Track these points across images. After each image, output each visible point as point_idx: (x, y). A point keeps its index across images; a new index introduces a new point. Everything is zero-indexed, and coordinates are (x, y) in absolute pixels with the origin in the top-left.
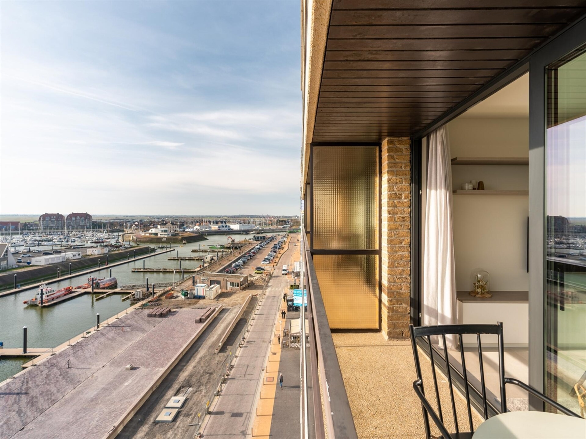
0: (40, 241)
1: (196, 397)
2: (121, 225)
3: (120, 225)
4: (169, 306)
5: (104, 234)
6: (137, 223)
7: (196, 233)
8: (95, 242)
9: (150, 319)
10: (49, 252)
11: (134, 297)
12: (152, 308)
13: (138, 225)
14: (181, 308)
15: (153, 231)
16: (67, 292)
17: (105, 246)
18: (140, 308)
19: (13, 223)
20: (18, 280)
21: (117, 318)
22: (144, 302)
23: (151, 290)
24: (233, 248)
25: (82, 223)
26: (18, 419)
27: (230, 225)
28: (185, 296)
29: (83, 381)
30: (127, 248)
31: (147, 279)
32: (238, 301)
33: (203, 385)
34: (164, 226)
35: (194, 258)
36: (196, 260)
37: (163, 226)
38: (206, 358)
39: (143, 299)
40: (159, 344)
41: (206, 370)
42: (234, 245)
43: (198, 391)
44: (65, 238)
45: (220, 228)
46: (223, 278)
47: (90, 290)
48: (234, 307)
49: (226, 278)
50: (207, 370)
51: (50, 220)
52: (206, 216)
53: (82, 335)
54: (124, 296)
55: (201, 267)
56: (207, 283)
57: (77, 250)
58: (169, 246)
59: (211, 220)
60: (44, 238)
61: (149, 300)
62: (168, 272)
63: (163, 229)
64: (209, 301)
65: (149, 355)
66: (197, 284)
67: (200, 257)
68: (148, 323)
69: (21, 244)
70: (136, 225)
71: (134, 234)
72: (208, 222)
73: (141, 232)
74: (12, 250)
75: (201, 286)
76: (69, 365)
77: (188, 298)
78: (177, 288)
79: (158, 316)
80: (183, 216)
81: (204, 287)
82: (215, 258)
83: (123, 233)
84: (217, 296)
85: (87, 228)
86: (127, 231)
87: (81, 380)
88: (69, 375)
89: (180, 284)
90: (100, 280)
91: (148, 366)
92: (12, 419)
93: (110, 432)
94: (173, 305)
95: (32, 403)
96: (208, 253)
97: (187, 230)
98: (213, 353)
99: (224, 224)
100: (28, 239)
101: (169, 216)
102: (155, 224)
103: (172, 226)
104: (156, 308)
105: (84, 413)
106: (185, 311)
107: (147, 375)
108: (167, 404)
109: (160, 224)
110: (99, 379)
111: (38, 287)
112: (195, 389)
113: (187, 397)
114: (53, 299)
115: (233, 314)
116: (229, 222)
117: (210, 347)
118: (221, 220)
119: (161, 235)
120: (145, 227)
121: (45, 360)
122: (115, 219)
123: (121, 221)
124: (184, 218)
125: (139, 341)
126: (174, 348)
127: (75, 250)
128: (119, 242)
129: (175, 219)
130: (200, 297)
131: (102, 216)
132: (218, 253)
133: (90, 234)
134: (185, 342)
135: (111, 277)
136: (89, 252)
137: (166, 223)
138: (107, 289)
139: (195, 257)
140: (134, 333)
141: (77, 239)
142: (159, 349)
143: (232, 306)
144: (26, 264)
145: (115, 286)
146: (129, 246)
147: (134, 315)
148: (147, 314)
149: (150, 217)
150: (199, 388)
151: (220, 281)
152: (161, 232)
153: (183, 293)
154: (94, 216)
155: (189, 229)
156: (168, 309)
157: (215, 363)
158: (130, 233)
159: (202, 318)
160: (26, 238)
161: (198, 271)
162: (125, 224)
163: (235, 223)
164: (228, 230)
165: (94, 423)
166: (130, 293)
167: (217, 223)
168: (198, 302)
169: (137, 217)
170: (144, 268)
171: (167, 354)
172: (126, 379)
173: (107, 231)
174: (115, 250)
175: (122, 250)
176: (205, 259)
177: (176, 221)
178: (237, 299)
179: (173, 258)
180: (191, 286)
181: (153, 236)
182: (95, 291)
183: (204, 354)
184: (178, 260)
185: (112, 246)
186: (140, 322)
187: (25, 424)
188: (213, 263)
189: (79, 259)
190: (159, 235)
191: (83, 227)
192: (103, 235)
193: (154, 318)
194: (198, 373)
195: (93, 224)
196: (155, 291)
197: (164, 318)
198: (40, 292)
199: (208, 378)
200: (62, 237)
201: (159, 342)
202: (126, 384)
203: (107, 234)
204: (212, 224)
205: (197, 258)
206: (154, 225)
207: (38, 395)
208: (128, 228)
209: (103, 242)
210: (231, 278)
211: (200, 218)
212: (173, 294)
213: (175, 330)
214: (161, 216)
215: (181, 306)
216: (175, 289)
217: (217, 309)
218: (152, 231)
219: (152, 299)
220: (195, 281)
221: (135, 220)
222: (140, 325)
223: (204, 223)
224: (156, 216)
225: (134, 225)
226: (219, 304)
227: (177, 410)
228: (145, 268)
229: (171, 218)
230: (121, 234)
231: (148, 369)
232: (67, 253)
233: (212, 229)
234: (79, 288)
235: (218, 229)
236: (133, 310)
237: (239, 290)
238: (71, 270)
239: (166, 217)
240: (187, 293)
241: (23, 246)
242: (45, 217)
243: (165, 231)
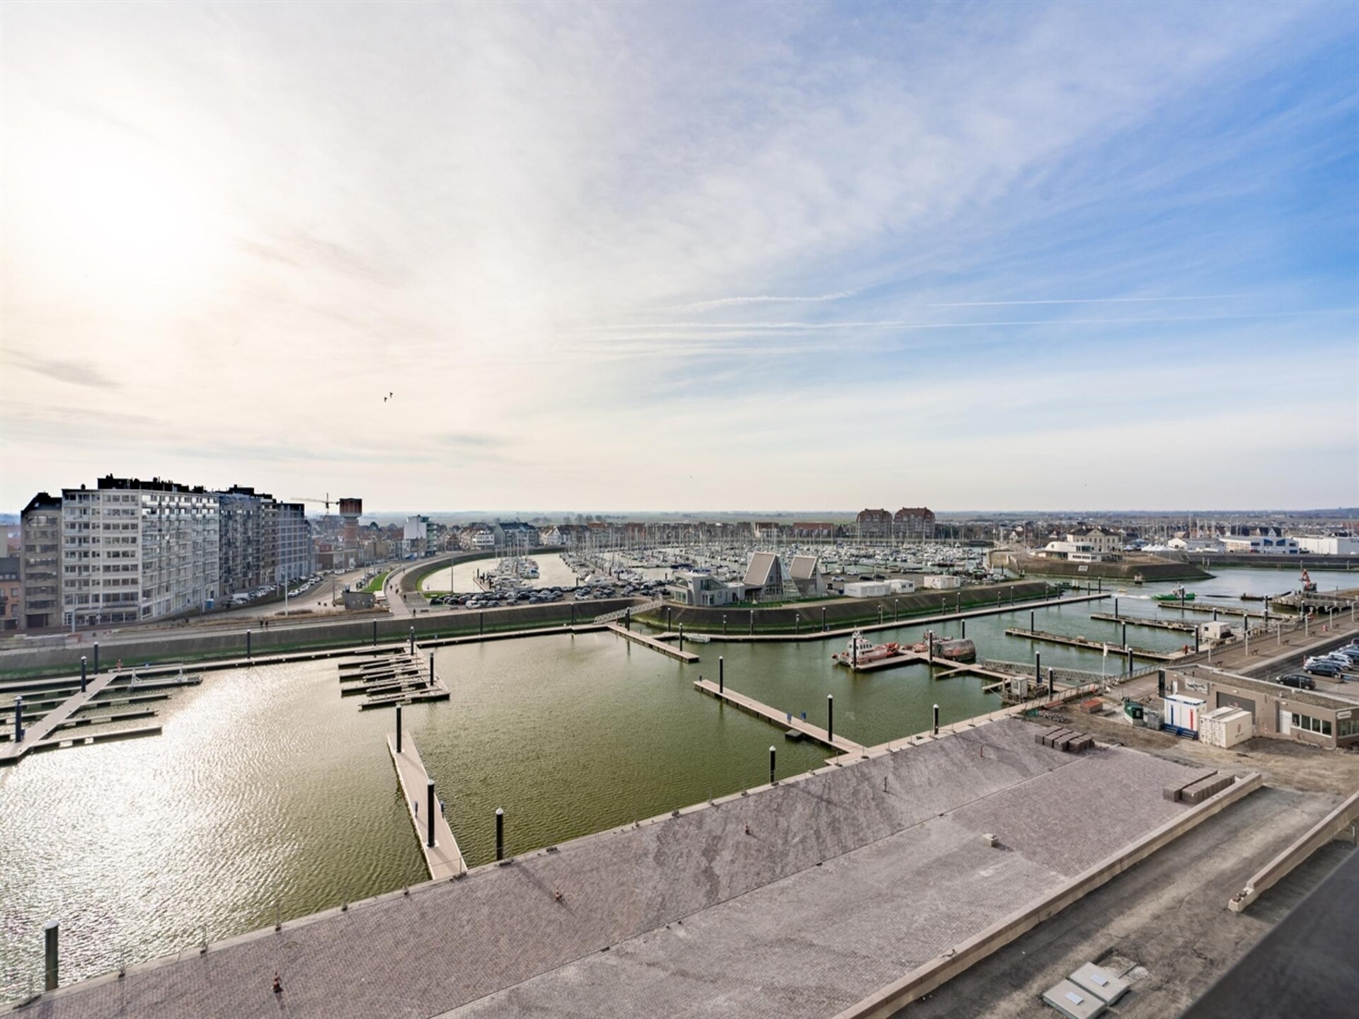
0: (857, 556)
1: (1158, 1004)
2: (988, 532)
3: (986, 533)
4: (1090, 731)
5: (955, 550)
6: (1020, 529)
7: (1173, 558)
8: (940, 565)
9: (1042, 748)
10: (868, 576)
11: (1010, 691)
12: (1046, 723)
13: (1023, 532)
14: (1122, 745)
15: (1056, 546)
16: (890, 653)
17: (956, 574)
18: (1019, 716)
19: (825, 526)
20: (827, 617)
21: (971, 725)
22: (1029, 706)
23: (1046, 683)
24: (1306, 609)
25: (918, 528)
26: (815, 844)
27: (1295, 539)
28: (1134, 717)
29: (906, 826)
30: (997, 581)
31: (1038, 655)
32: (1328, 782)
33: (1182, 980)
34: (1083, 537)
35: (1165, 624)
36: (1174, 629)
37: (1080, 538)
38: (1197, 911)
39: (1026, 699)
40: (1060, 815)
41: (1195, 943)
42: (1313, 600)
43: (1165, 989)
44: (892, 555)
45: (1259, 548)
46: (1263, 695)
47: (926, 656)
48: (1308, 794)
49: (1276, 698)
50: (1198, 945)
51: (872, 521)
52: (1209, 513)
53: (908, 739)
54: (989, 682)
55: (1186, 652)
56: (1207, 698)
57: (908, 575)
58: (1094, 585)
59: (1225, 524)
60: (862, 552)
61: (1042, 704)
62: (1089, 648)
63: (1080, 544)
64: (1212, 750)
65: (1034, 831)
66: (1172, 693)
67: (1186, 624)
68: (1036, 756)
69: (834, 560)
70: (1019, 534)
71: (1014, 553)
72: (1213, 529)
73: (1028, 548)
74: (822, 570)
75: (1186, 703)
76: (886, 785)
77: (1145, 725)
78: (1113, 691)
79: (1061, 748)
80: (1136, 512)
81: (1194, 708)
82: (1239, 633)
83: (991, 550)
84: (1243, 743)
85: (927, 537)
86: (1001, 545)
87: (903, 823)
88: (885, 805)
89: (1121, 683)
90: (944, 640)
91: (1031, 855)
92: (808, 841)
93: (948, 959)
94: (1101, 732)
95: (834, 826)
96: (1212, 616)
97: (1144, 549)
98: (1223, 905)
99: (1272, 536)
100: (842, 552)
101: (1097, 513)
102: (1062, 531)
103: (1104, 539)
104: (1055, 727)
105: (905, 890)
106: (1132, 756)
107: (1028, 876)
108: (1073, 971)
109: (1072, 531)
110: (934, 837)
111: (850, 634)
112: (1156, 979)
113: (1129, 987)
114: (870, 660)
115: (1305, 816)
116: (1294, 530)
117: (1210, 884)
118: (1264, 525)
119: (1074, 557)
120: (1037, 537)
121: (853, 762)
122: (976, 521)
123: (987, 524)
124: (1140, 518)
125: (1014, 790)
126: (1099, 841)
127: (905, 576)
128: (983, 568)
129: (1113, 520)
130: (1180, 732)
131: (953, 514)
132: (1248, 619)
133: (930, 548)
134: (1132, 838)
135: (964, 637)
136: (928, 582)
137: (1089, 530)
138: (956, 661)
139: (1170, 623)
140: (1004, 767)
141: (909, 556)
142: (1060, 828)
143: (1302, 790)
144: (837, 593)
145: (970, 658)
146: (1003, 578)
147: (1006, 727)
148: (1034, 734)
149: (1051, 515)
150: (1168, 982)
151: (1254, 702)
152: (1075, 549)
153: (1129, 708)
154: (939, 513)
155: (1153, 545)
156: (1086, 738)
157: (1226, 939)
158: (1004, 551)
159: (1185, 790)
160: (840, 550)
161: (1177, 661)
162: (997, 529)
163: (1319, 533)
164: (1288, 554)
165: (920, 920)
166: (999, 680)
167: (1245, 532)
168: (1175, 743)
169: (1021, 516)
170: (1033, 631)
171: (1080, 847)
172: (982, 862)
173: (961, 543)
174: (974, 584)
175: (987, 584)
176: (1202, 630)
177: (1116, 524)
178: (1323, 772)
179: (1104, 617)
180: (1155, 696)
181: (1055, 558)
182: (935, 659)
183: (1189, 894)
184: (1119, 622)
185: (968, 574)
186: (1018, 748)
187: (824, 858)
188: (1229, 645)
189: (910, 593)
190: (1070, 558)
191: (919, 535)
192: (953, 552)
193: (1050, 750)
194: (1168, 938)
195: (936, 529)
196: (1055, 688)
197: (1074, 757)
198: (852, 643)
199: (1200, 969)
200: (887, 551)
201: (1060, 810)
202: (983, 873)
203: (961, 550)
204: (1228, 534)
205: (1176, 626)
206: (1058, 534)
207: (842, 819)
208: (1002, 539)
209: (952, 566)
210: (1297, 699)
211: (1187, 517)
212: (1101, 704)
213: (1102, 796)
214: (1076, 513)
215: (1122, 740)
216: (1107, 692)
217: (1239, 782)
218: (1053, 546)
219: (1048, 702)
220: (1167, 685)
221: (1016, 523)
222: (1018, 754)
223: (1199, 533)
224: (1065, 513)
225: (1014, 533)
226: (1247, 770)
227: (1101, 1004)
228: (1035, 629)
229: (1101, 517)
230: (986, 550)
231: (1030, 863)
232: (893, 581)
233: (1229, 548)
234: (910, 648)
235: (1251, 548)
236: (1005, 717)
237: (1335, 745)
238: (898, 613)
239: (1089, 515)
240: (1141, 710)
241: (836, 563)
242: (866, 514)
243: (1085, 549)
